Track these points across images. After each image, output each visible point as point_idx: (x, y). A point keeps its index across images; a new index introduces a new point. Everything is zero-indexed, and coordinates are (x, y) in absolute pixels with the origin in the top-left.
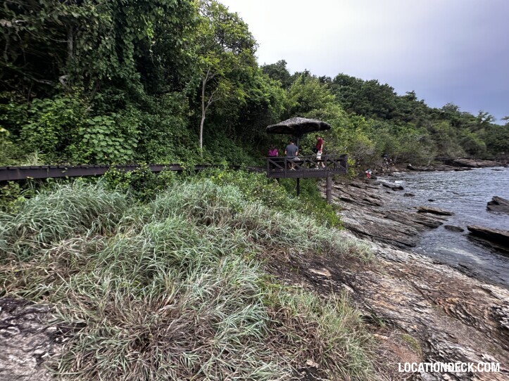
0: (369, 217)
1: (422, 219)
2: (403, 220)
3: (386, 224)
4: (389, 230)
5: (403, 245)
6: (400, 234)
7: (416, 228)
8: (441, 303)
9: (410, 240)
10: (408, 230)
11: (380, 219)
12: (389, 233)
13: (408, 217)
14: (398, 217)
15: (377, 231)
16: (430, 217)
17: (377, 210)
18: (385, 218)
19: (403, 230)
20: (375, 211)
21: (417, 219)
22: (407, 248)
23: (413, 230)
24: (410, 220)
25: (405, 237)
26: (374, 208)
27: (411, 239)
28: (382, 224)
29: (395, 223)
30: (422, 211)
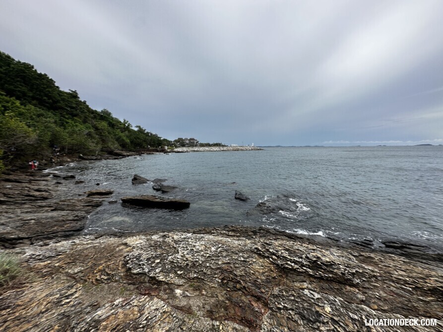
0: (28, 216)
1: (89, 202)
2: (72, 208)
3: (52, 218)
4: (55, 223)
5: (71, 233)
6: (68, 222)
7: (85, 211)
8: (90, 277)
9: (78, 225)
10: (77, 216)
11: (46, 214)
12: (55, 225)
13: (78, 204)
14: (68, 205)
15: (39, 229)
16: (96, 199)
17: (44, 204)
18: (52, 210)
19: (71, 218)
20: (40, 207)
21: (86, 203)
22: (76, 233)
23: (83, 214)
24: (80, 205)
25: (73, 224)
26: (39, 203)
27: (79, 223)
28: (46, 218)
29: (63, 213)
30: (91, 194)
